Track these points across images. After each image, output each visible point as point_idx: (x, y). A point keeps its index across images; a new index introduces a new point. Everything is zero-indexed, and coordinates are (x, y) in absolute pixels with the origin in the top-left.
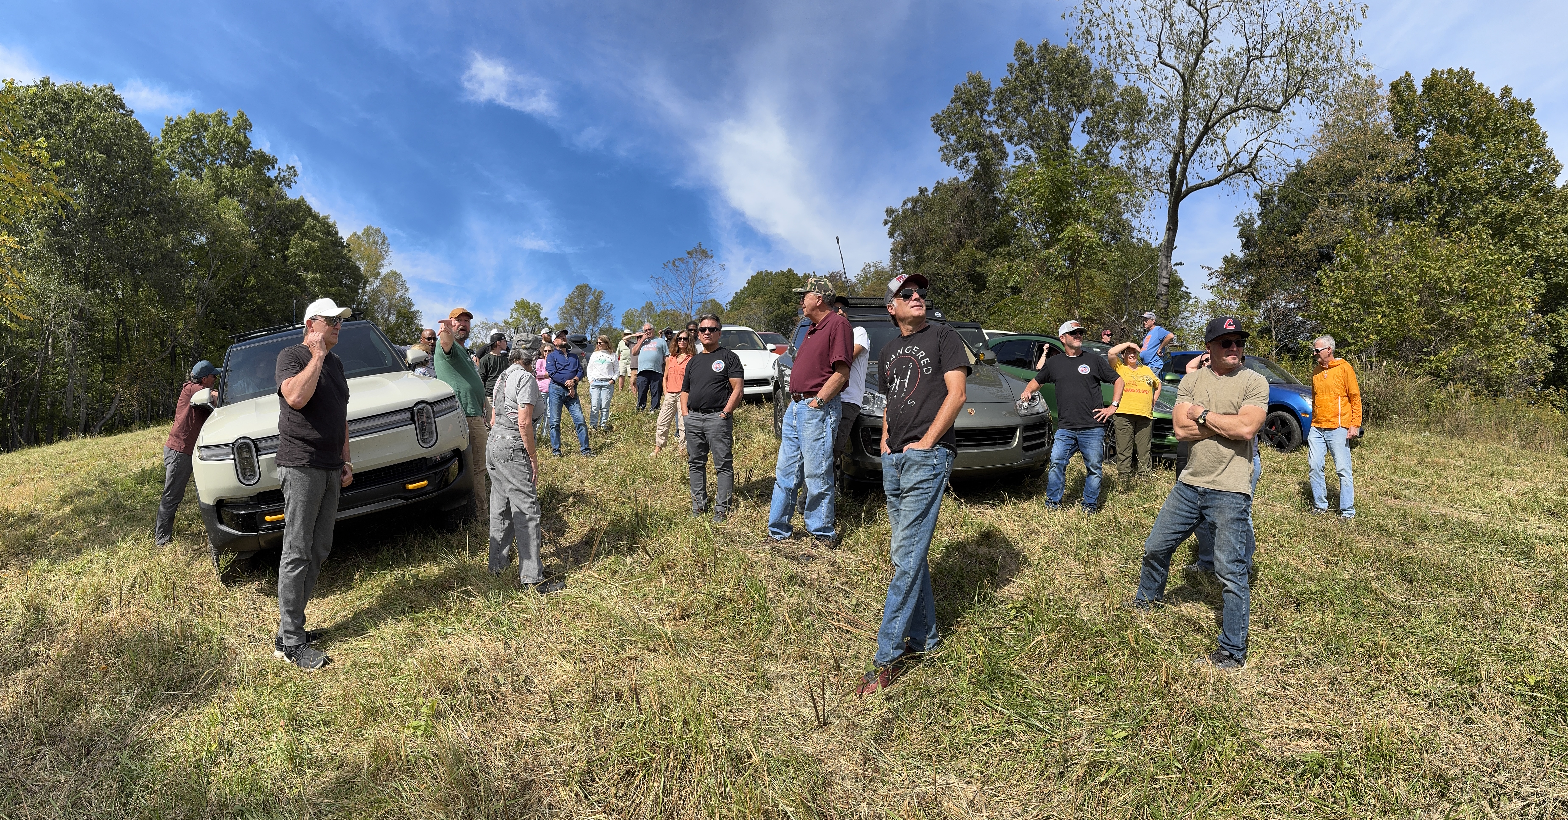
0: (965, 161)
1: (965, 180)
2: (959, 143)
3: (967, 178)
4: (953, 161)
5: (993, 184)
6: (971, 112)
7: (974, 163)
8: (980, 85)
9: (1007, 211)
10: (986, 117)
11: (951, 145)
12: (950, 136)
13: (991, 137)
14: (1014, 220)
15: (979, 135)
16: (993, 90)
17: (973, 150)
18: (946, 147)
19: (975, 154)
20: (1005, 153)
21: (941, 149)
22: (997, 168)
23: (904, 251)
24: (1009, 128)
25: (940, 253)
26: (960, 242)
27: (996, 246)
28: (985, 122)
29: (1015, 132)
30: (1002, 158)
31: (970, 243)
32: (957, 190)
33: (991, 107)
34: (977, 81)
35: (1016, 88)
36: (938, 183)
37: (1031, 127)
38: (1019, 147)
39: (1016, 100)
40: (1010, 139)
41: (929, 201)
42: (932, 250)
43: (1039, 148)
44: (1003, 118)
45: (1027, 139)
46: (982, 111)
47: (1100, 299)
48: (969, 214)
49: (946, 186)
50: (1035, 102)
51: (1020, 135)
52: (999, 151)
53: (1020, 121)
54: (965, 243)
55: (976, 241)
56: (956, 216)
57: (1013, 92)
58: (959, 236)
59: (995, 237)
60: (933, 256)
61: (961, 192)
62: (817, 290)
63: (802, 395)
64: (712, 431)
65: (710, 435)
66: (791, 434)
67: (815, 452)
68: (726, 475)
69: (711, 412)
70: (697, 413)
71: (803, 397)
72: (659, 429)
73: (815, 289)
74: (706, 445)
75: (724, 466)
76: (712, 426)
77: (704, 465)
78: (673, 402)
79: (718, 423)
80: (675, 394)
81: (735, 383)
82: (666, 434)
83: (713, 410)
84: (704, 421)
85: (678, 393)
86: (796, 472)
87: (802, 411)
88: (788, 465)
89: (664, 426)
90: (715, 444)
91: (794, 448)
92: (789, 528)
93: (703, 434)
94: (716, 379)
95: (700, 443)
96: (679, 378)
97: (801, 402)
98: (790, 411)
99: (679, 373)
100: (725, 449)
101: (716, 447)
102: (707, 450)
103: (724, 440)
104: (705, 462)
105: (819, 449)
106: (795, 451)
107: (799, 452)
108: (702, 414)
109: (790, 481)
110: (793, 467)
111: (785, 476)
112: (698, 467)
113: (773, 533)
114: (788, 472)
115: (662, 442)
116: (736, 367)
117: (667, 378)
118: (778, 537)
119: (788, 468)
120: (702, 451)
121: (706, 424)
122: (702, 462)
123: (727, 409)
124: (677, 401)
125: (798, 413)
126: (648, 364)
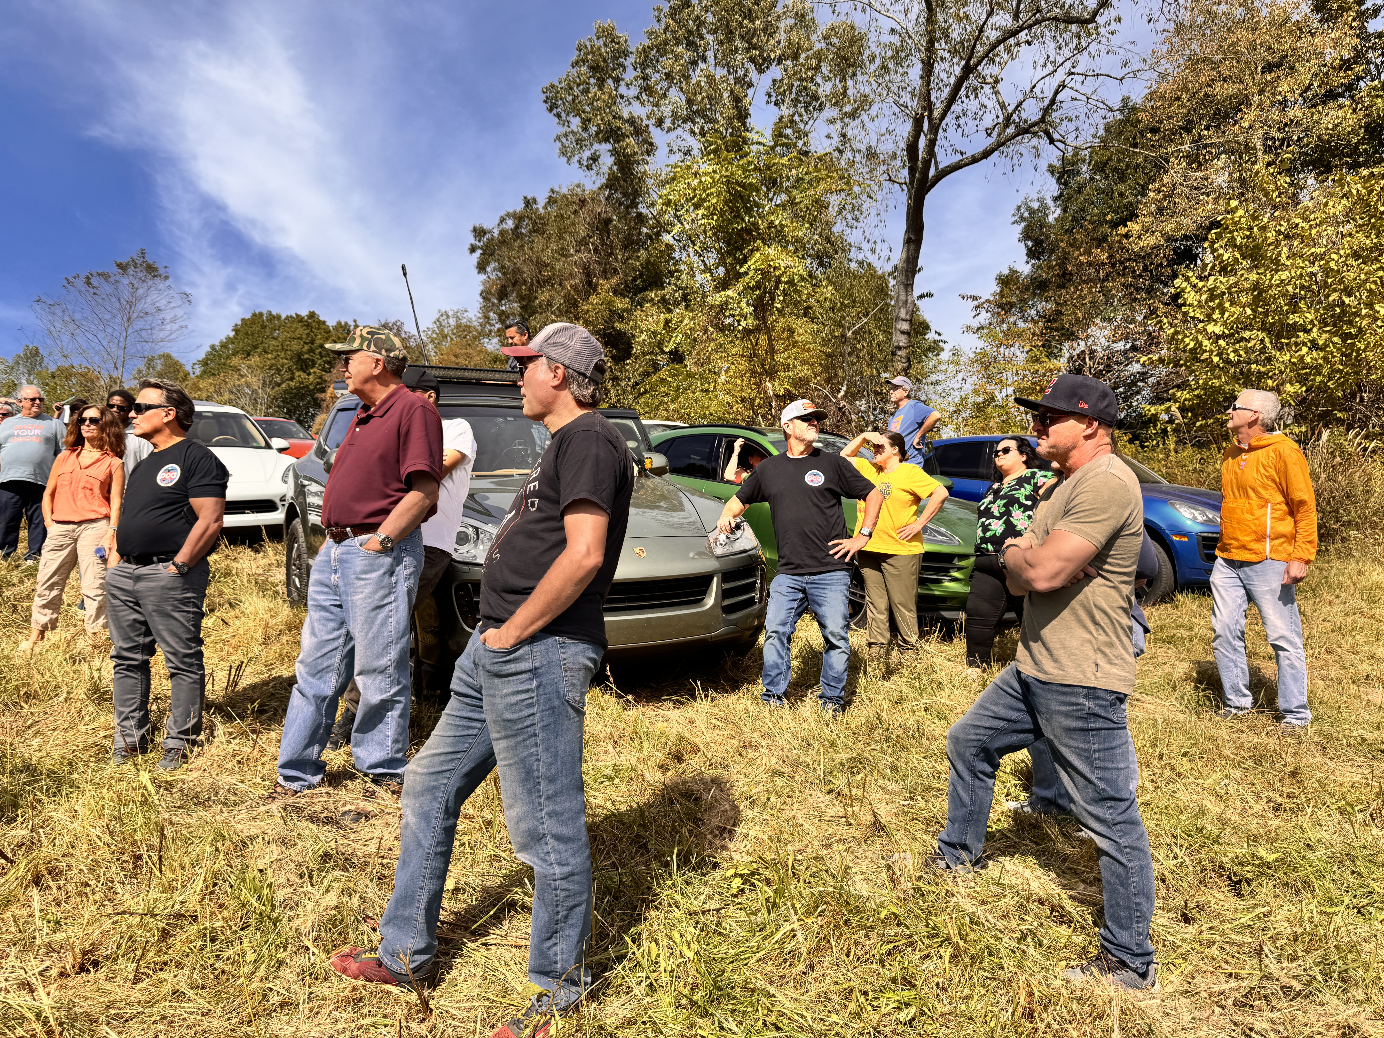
0: (594, 159)
1: (595, 188)
2: (585, 129)
3: (598, 184)
4: (576, 158)
5: (637, 194)
6: (601, 84)
7: (607, 161)
8: (613, 41)
9: (658, 234)
10: (623, 90)
11: (572, 132)
12: (570, 118)
13: (631, 121)
14: (669, 247)
15: (614, 117)
16: (632, 49)
17: (606, 140)
18: (566, 135)
19: (609, 146)
20: (651, 144)
21: (558, 138)
22: (641, 168)
23: (503, 295)
24: (657, 105)
25: (559, 301)
26: (590, 283)
27: (644, 289)
28: (622, 97)
29: (666, 110)
30: (648, 153)
31: (605, 285)
32: (583, 202)
33: (630, 74)
34: (608, 34)
35: (666, 43)
36: (552, 191)
37: (690, 102)
38: (673, 134)
39: (667, 62)
40: (660, 123)
41: (540, 217)
42: (547, 295)
43: (703, 134)
44: (648, 90)
45: (684, 121)
46: (617, 80)
47: (804, 363)
48: (602, 239)
49: (565, 196)
50: (694, 63)
51: (675, 116)
52: (645, 141)
53: (674, 94)
54: (597, 285)
55: (614, 281)
56: (583, 242)
57: (662, 49)
58: (588, 273)
59: (641, 275)
60: (550, 304)
61: (589, 206)
62: (373, 348)
63: (348, 529)
64: (152, 599)
65: (149, 605)
66: (326, 600)
67: (375, 629)
68: (187, 679)
69: (152, 563)
70: (126, 565)
71: (350, 534)
72: (40, 596)
73: (369, 346)
74: (145, 623)
75: (183, 663)
76: (152, 589)
77: (147, 663)
78: (67, 541)
79: (162, 583)
80: (71, 527)
81: (201, 507)
82: (54, 605)
83: (155, 559)
84: (138, 579)
85: (80, 523)
86: (336, 666)
87: (348, 556)
88: (319, 654)
89: (51, 588)
90: (158, 624)
91: (332, 625)
92: (319, 767)
93: (137, 604)
94: (162, 500)
95: (135, 620)
96: (81, 495)
97: (346, 542)
98: (324, 558)
99: (82, 484)
100: (180, 631)
101: (160, 627)
102: (148, 633)
103: (176, 615)
104: (145, 657)
105: (383, 624)
106: (334, 630)
107: (343, 631)
108: (134, 567)
109: (325, 682)
110: (330, 658)
111: (313, 675)
112: (129, 666)
113: (287, 778)
114: (320, 667)
115: (45, 620)
116: (203, 477)
117: (53, 495)
118: (295, 786)
119: (320, 661)
120: (139, 635)
121: (141, 586)
122: (139, 656)
123: (181, 557)
124: (76, 541)
125: (341, 561)
126: (23, 469)
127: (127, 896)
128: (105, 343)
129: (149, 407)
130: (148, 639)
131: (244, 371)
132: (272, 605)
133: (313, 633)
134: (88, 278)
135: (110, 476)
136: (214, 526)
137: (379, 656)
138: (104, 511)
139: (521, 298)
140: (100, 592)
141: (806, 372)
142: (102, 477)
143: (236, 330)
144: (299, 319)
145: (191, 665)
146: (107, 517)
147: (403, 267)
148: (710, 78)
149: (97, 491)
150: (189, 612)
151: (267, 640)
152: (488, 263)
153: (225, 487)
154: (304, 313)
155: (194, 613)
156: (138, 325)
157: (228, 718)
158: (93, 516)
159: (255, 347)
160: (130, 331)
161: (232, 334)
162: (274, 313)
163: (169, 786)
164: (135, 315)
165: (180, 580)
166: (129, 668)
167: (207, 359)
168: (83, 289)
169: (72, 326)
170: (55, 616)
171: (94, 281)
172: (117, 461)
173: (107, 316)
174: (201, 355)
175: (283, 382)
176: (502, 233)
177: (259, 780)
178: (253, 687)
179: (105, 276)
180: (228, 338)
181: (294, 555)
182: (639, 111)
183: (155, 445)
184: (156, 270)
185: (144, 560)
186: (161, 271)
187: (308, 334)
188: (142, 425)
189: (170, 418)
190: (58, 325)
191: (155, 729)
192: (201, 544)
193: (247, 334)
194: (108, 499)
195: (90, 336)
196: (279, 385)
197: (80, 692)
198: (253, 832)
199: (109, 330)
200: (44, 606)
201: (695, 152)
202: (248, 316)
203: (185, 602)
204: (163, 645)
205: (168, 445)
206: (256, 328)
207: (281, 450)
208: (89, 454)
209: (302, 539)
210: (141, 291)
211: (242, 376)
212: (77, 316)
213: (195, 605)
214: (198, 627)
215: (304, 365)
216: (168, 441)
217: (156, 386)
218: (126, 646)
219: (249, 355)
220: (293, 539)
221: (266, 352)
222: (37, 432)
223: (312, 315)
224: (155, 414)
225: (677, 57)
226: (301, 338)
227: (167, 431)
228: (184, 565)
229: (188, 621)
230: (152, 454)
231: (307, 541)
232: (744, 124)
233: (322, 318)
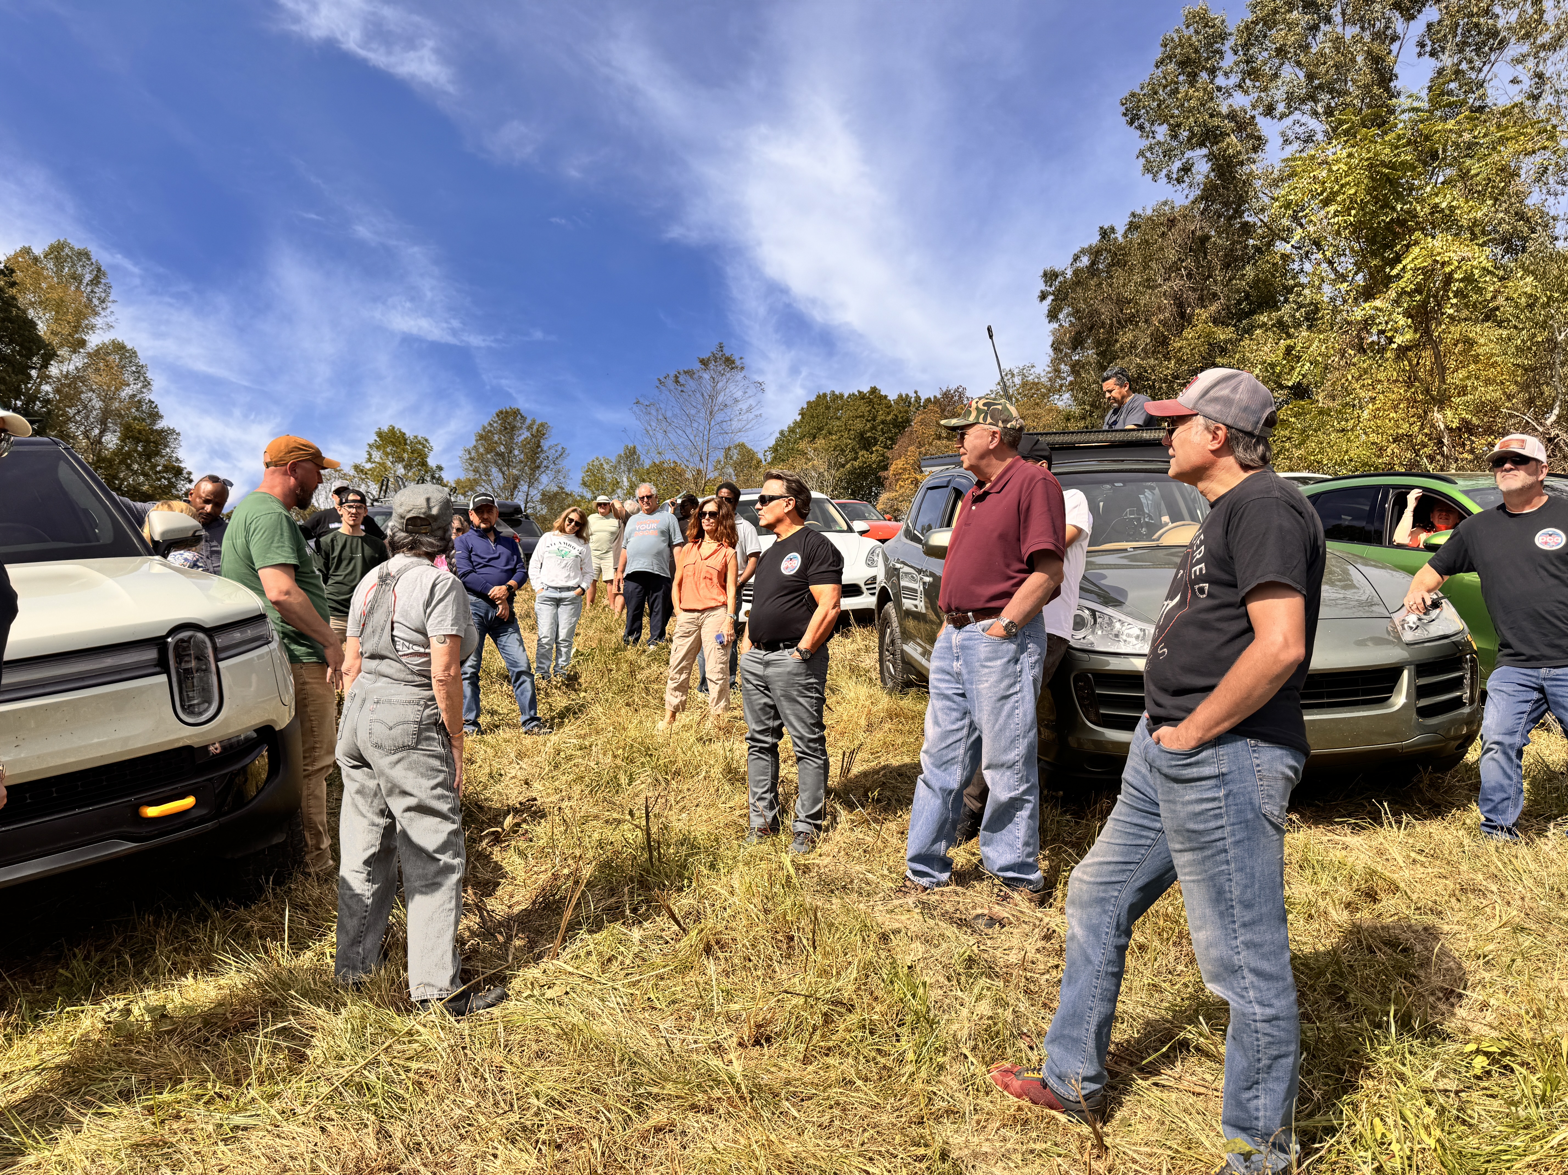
0: (1186, 169)
1: (1187, 202)
2: (1175, 137)
3: (1191, 197)
4: (1164, 172)
5: (1242, 200)
6: (1192, 79)
7: (1202, 168)
8: (1206, 25)
9: (1270, 244)
10: (1220, 81)
11: (1159, 143)
12: (1156, 128)
13: (1232, 116)
14: (1285, 257)
15: (1212, 116)
16: (1232, 28)
17: (1202, 144)
18: (1151, 148)
19: (1205, 151)
20: (1259, 138)
21: (1142, 154)
22: (1246, 169)
23: (1077, 343)
24: (1265, 89)
25: (1144, 340)
26: (1182, 315)
27: (1252, 312)
28: (1219, 89)
29: (1279, 94)
30: (1255, 149)
31: (1202, 314)
32: (1172, 222)
33: (1229, 60)
34: (1202, 19)
35: (1275, 12)
36: (1133, 215)
37: (1310, 77)
38: (1288, 121)
39: (1278, 35)
40: (1269, 110)
41: (1120, 248)
42: (1130, 335)
43: (1329, 112)
44: (1253, 73)
45: (1303, 101)
46: (1213, 71)
47: (1488, 382)
48: (1197, 261)
49: (1150, 219)
50: (1315, 28)
51: (1290, 98)
52: (1250, 136)
53: (1288, 72)
54: (1192, 315)
55: (1213, 308)
56: (1174, 268)
57: (1269, 21)
58: (1180, 304)
59: (1247, 296)
60: (1133, 346)
61: (1180, 225)
62: (989, 420)
63: (970, 614)
64: (780, 683)
65: (777, 690)
66: (950, 689)
67: (1001, 721)
68: (813, 764)
69: (778, 649)
70: (757, 651)
71: (972, 619)
72: (672, 679)
73: (985, 419)
74: (774, 707)
75: (809, 747)
76: (779, 675)
77: (775, 746)
78: (693, 628)
79: (788, 669)
80: (696, 614)
81: (820, 594)
82: (683, 688)
83: (781, 645)
84: (767, 664)
85: (703, 611)
86: (960, 759)
87: (971, 642)
88: (944, 745)
89: (680, 672)
90: (786, 708)
91: (955, 715)
92: (946, 864)
93: (767, 688)
94: (785, 588)
95: (765, 704)
96: (703, 585)
97: (968, 628)
98: (944, 645)
99: (703, 575)
100: (805, 716)
101: (788, 712)
102: (777, 716)
103: (801, 700)
104: (775, 741)
105: (1010, 715)
106: (958, 720)
107: (966, 721)
108: (764, 652)
109: (950, 775)
110: (955, 750)
111: (938, 767)
112: (761, 748)
113: (916, 873)
114: (945, 759)
115: (676, 701)
116: (820, 564)
117: (680, 585)
118: (925, 881)
119: (944, 752)
120: (769, 719)
121: (770, 671)
122: (769, 739)
123: (805, 643)
124: (700, 628)
125: (963, 648)
126: (643, 560)
127: (784, 976)
128: (692, 438)
129: (772, 498)
130: (777, 723)
131: (811, 454)
132: (872, 692)
133: (936, 723)
134: (676, 377)
135: (726, 566)
136: (832, 613)
137: (1006, 750)
138: (722, 599)
139: (1098, 343)
140: (721, 676)
141: (1493, 393)
142: (719, 567)
143: (802, 414)
144: (862, 396)
145: (815, 750)
146: (725, 605)
147: (989, 329)
148: (1338, 42)
149: (715, 580)
150: (812, 697)
151: (870, 728)
152: (1061, 309)
153: (840, 573)
154: (866, 389)
155: (816, 698)
156: (719, 417)
157: (851, 807)
158: (713, 604)
159: (820, 429)
160: (713, 423)
161: (799, 418)
162: (837, 393)
163: (806, 869)
164: (716, 408)
165: (804, 666)
166: (761, 750)
167: (777, 445)
168: (672, 388)
169: (664, 424)
170: (684, 698)
171: (681, 379)
172: (731, 551)
173: (693, 412)
174: (772, 442)
175: (847, 462)
176: (1076, 273)
177: (886, 872)
178: (865, 774)
179: (690, 373)
180: (796, 423)
181: (887, 640)
182: (1240, 101)
183: (778, 535)
184: (733, 362)
185: (772, 646)
186: (738, 363)
187: (870, 411)
188: (767, 516)
189: (790, 507)
190: (654, 424)
191: (784, 811)
192: (821, 630)
193: (812, 417)
194: (724, 587)
195: (680, 432)
196: (843, 466)
197: (717, 771)
198: (896, 925)
199: (695, 425)
200: (676, 689)
201: (1320, 137)
202: (813, 398)
203: (808, 687)
204: (791, 730)
205: (789, 534)
206: (821, 409)
207: (862, 533)
208: (709, 545)
209: (895, 624)
210: (720, 385)
211: (810, 460)
212: (669, 414)
213: (817, 691)
214: (820, 712)
215: (866, 443)
216: (789, 530)
217: (778, 477)
218: (758, 729)
219: (814, 438)
220: (886, 623)
221: (830, 434)
222: (654, 525)
223: (874, 390)
224: (778, 505)
225: (1290, 26)
226: (863, 416)
227: (788, 521)
228: (807, 651)
229: (812, 706)
230: (776, 543)
231: (901, 625)
232: (1387, 89)
233: (883, 393)
